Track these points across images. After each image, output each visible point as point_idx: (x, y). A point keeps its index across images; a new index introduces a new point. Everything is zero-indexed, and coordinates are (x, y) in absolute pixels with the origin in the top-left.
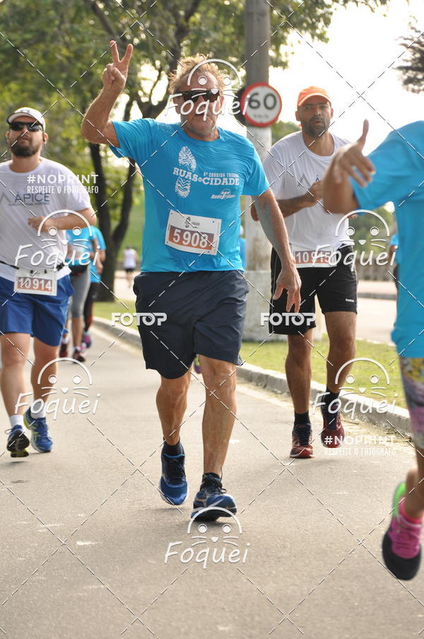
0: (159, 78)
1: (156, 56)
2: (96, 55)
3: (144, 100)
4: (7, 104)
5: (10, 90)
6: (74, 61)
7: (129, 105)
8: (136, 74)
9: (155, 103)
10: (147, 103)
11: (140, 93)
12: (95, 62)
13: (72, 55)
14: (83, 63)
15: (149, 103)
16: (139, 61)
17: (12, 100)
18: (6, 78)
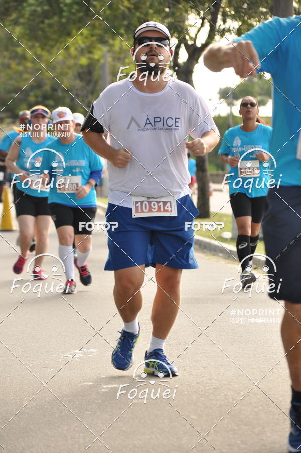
0: (202, 25)
1: (200, 6)
2: (151, 6)
3: (190, 42)
4: (79, 45)
5: (82, 34)
6: (134, 11)
7: (178, 47)
8: (184, 22)
9: (199, 45)
10: (192, 45)
11: (187, 37)
12: (151, 11)
13: (132, 6)
14: (141, 13)
15: (194, 44)
16: (186, 11)
17: (83, 42)
18: (80, 25)
